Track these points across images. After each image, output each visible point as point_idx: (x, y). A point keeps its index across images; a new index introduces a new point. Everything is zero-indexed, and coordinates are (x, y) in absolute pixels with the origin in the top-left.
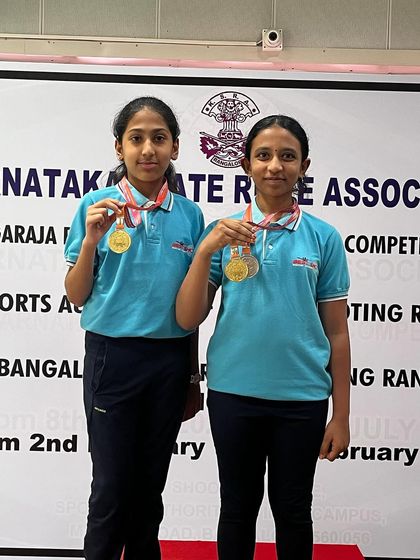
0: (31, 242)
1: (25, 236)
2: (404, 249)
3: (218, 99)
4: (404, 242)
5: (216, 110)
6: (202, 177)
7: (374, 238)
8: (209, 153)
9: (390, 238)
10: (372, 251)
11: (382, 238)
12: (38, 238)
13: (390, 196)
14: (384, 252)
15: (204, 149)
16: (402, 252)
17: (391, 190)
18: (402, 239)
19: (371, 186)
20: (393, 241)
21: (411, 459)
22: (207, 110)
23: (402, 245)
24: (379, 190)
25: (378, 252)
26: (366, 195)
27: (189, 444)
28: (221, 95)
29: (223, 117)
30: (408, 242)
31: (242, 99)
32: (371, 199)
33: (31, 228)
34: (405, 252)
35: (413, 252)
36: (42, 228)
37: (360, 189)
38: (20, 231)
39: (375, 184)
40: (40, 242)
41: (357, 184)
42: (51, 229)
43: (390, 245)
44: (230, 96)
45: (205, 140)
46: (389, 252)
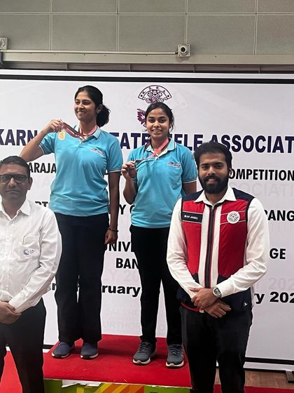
0: (43, 172)
1: (39, 169)
2: (256, 176)
3: (148, 90)
4: (256, 172)
5: (146, 96)
6: (139, 135)
7: (239, 170)
8: (143, 121)
9: (248, 170)
10: (237, 178)
11: (243, 170)
12: (47, 170)
13: (248, 146)
14: (244, 178)
15: (140, 119)
16: (255, 178)
17: (248, 142)
18: (255, 171)
19: (236, 139)
20: (249, 172)
21: (260, 300)
22: (141, 96)
23: (255, 174)
24: (241, 142)
25: (241, 178)
26: (234, 145)
27: (131, 288)
28: (149, 87)
29: (151, 100)
30: (259, 173)
31: (162, 90)
32: (236, 147)
33: (43, 164)
34: (257, 179)
35: (261, 179)
36: (49, 164)
37: (230, 142)
38: (37, 166)
39: (239, 138)
40: (48, 172)
41: (228, 138)
42: (54, 165)
43: (248, 174)
44: (154, 88)
45: (140, 114)
46: (247, 178)
